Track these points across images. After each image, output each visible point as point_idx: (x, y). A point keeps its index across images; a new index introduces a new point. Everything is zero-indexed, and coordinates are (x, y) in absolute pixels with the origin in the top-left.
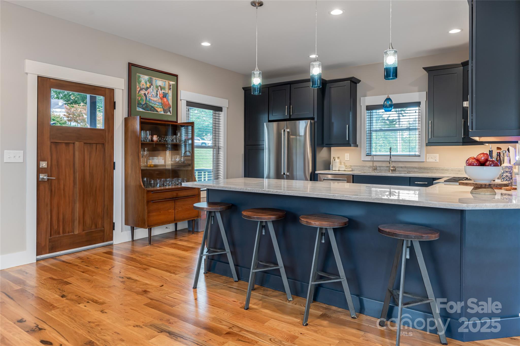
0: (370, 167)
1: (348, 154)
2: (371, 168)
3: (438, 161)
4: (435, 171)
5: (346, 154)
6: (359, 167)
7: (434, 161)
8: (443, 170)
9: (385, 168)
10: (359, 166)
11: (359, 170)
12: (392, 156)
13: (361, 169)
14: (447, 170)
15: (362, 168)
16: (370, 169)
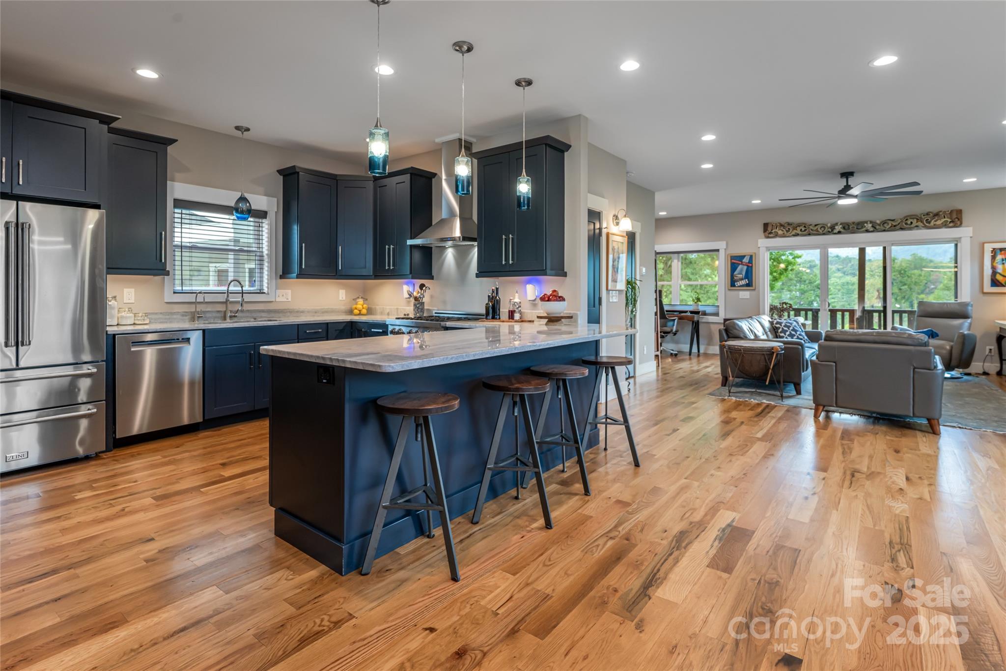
0: (184, 314)
1: (132, 290)
2: (186, 316)
3: (290, 300)
4: (289, 314)
5: (126, 291)
6: (161, 316)
7: (286, 300)
8: (297, 312)
9: (215, 315)
10: (161, 313)
11: (162, 321)
12: (230, 293)
13: (165, 319)
14: (303, 312)
15: (167, 317)
16: (185, 318)
